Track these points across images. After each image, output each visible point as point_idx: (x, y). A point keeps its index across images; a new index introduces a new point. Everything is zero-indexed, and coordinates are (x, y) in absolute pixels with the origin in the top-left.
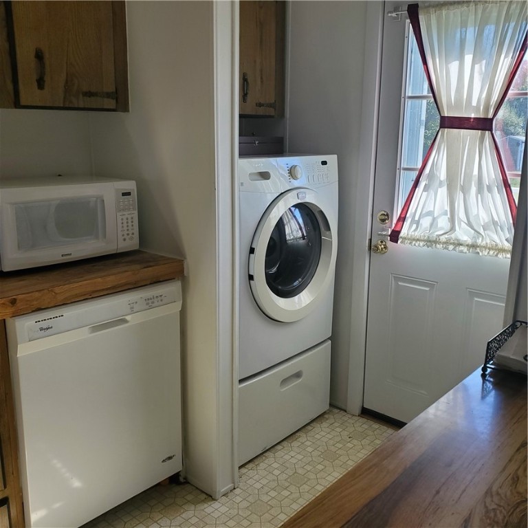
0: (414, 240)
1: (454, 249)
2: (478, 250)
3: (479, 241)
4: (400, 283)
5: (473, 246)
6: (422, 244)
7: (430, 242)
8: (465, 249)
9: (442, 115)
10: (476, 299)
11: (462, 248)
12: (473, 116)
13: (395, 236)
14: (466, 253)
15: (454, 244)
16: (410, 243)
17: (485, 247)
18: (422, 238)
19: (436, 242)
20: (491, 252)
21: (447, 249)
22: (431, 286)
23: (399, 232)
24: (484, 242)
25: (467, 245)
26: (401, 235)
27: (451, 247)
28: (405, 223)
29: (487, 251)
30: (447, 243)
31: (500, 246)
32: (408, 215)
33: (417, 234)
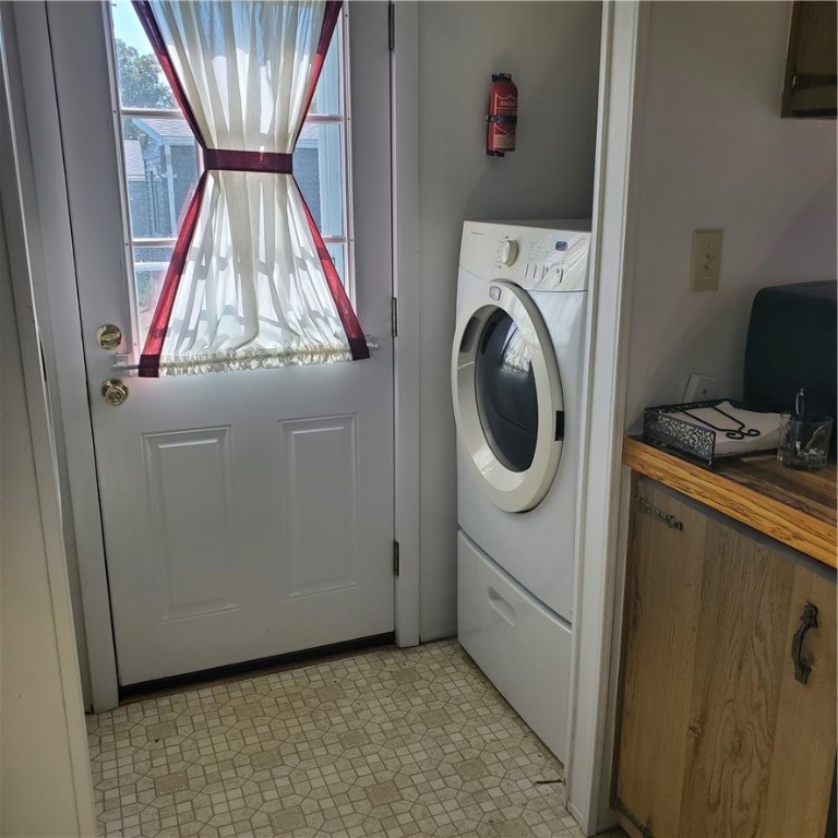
0: (190, 364)
1: (260, 365)
2: (295, 360)
3: (294, 346)
4: (161, 447)
5: (288, 354)
6: (203, 368)
7: (218, 362)
8: (274, 362)
9: (209, 147)
10: (295, 433)
11: (269, 361)
12: (262, 149)
13: (150, 366)
14: (278, 367)
15: (257, 357)
16: (185, 371)
17: (306, 353)
18: (204, 359)
19: (228, 360)
20: (316, 358)
21: (249, 367)
22: (220, 434)
23: (157, 357)
24: (302, 344)
25: (279, 355)
26: (164, 359)
27: (254, 364)
28: (166, 339)
29: (309, 357)
30: (247, 358)
31: (326, 345)
32: (170, 325)
33: (193, 355)
